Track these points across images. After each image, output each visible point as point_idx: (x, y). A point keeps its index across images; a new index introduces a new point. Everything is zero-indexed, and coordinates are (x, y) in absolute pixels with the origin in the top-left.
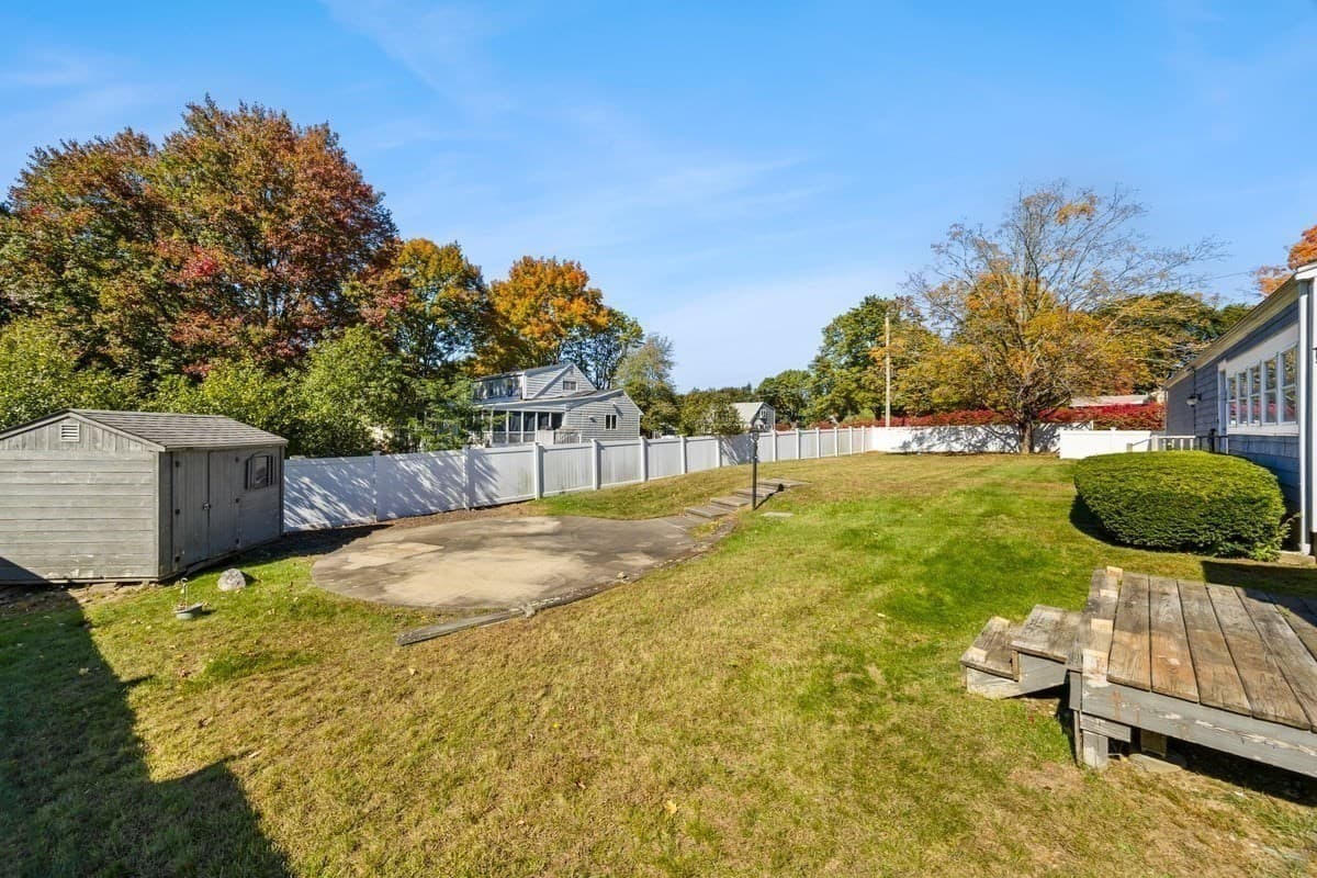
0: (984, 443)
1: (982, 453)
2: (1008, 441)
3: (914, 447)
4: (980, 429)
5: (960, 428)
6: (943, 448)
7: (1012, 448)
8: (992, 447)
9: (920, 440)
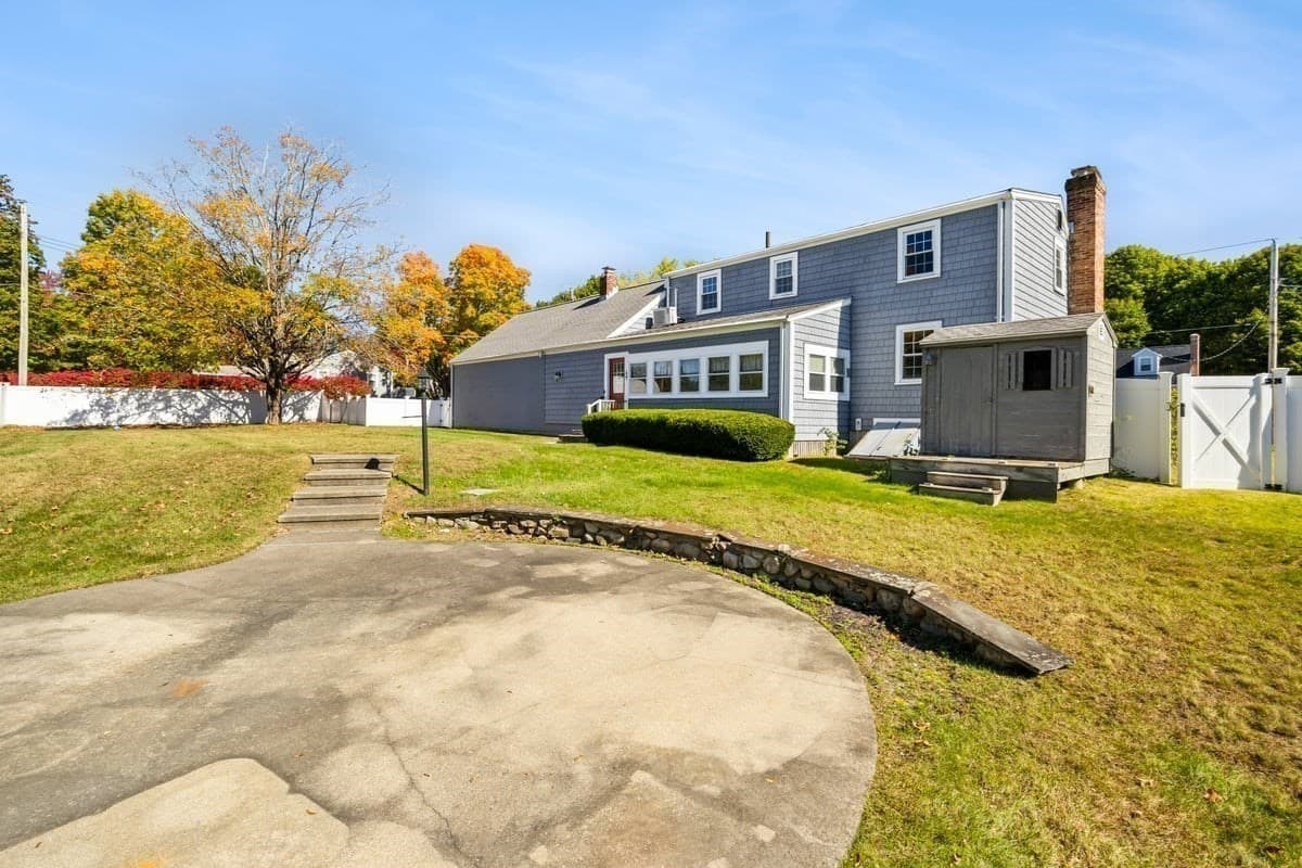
0: (205, 411)
1: (202, 426)
2: (235, 409)
3: (95, 419)
4: (199, 394)
5: (171, 392)
6: (144, 419)
7: (240, 419)
8: (216, 417)
9: (106, 408)
